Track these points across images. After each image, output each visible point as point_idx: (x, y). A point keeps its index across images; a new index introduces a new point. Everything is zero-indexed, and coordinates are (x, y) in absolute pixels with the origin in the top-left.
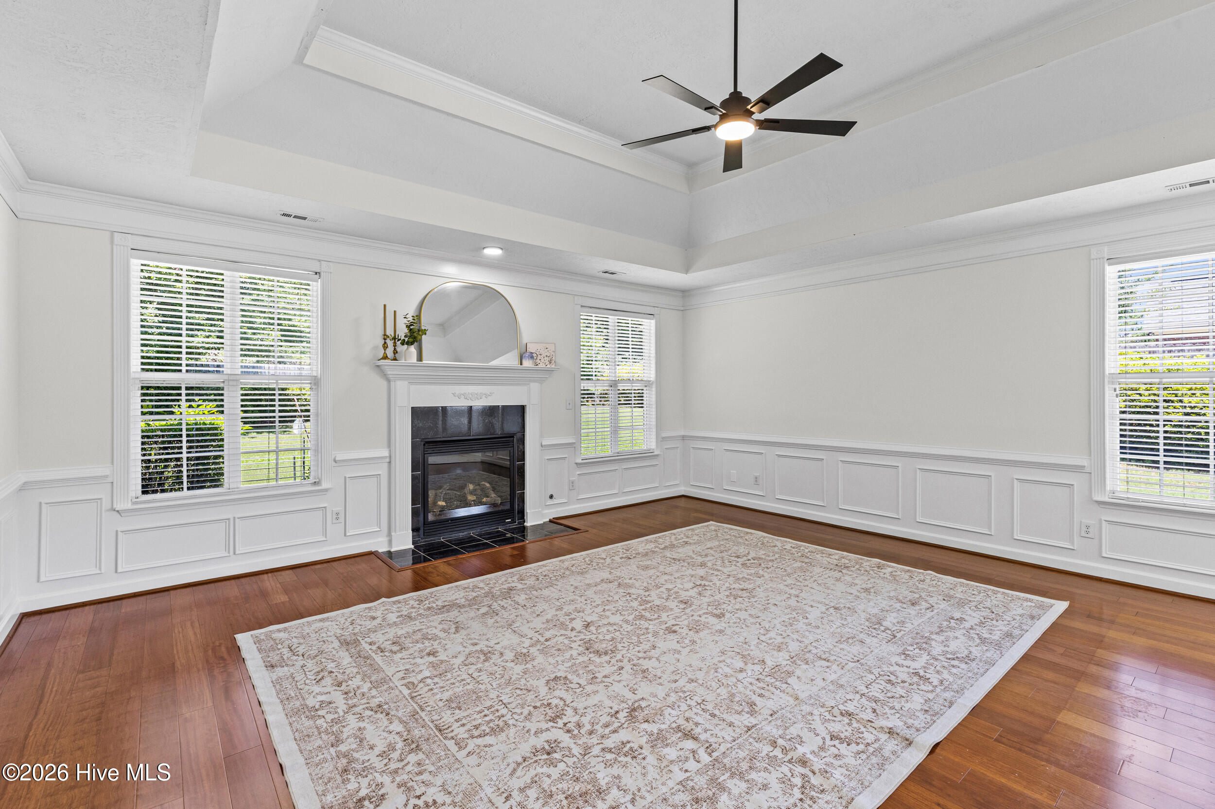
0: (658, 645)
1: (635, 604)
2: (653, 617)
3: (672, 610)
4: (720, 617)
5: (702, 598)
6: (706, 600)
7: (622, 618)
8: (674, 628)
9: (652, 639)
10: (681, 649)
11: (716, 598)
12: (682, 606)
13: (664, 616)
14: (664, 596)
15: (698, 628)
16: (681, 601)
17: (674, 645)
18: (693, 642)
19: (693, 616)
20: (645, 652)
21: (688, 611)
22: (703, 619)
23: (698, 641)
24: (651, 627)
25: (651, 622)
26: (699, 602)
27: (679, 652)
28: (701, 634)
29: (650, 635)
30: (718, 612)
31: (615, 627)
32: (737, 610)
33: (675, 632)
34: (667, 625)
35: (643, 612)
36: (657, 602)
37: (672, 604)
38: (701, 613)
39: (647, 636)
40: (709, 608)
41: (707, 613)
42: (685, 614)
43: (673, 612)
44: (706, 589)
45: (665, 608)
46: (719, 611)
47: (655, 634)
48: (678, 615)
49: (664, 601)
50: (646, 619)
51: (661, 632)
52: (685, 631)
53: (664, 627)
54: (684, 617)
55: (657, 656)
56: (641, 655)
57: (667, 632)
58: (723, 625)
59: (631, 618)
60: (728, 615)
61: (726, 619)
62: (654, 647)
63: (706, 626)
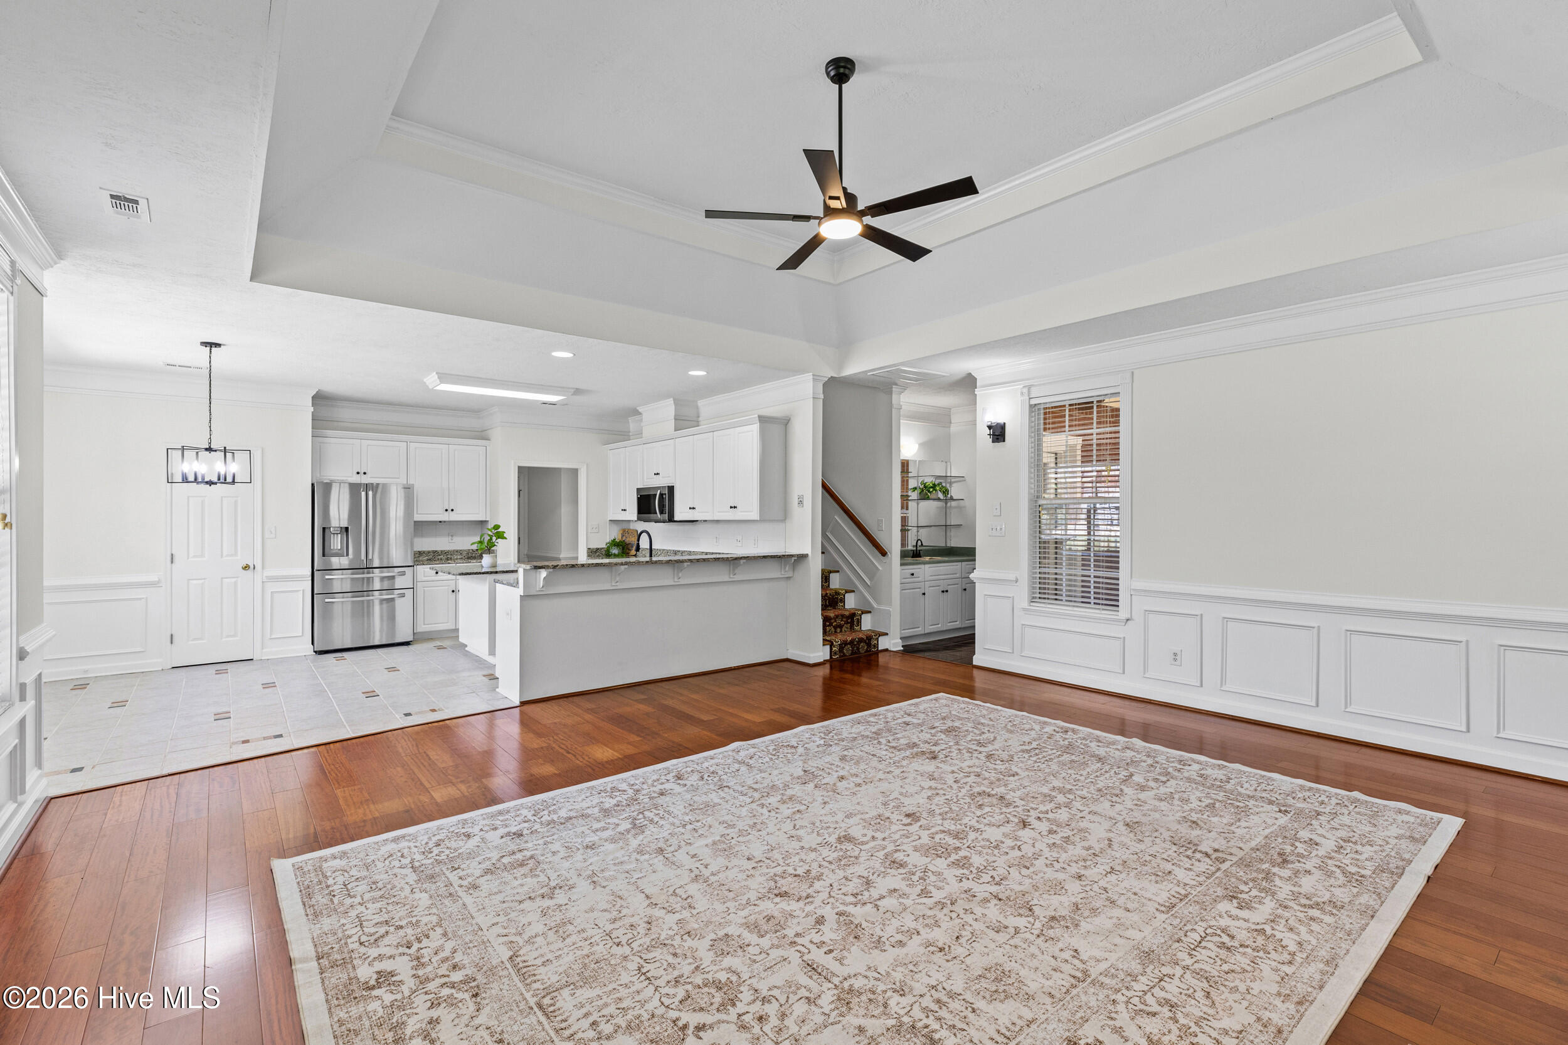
0: (927, 801)
1: (977, 861)
2: (942, 836)
3: (916, 850)
4: (845, 837)
5: (866, 875)
6: (860, 870)
7: (985, 836)
8: (909, 820)
9: (933, 807)
10: (900, 797)
11: (841, 874)
12: (899, 856)
13: (925, 839)
14: (933, 878)
15: (879, 820)
16: (901, 865)
17: (907, 801)
18: (885, 804)
19: (884, 839)
20: (938, 794)
21: (891, 847)
22: (870, 833)
23: (879, 805)
24: (940, 822)
25: (942, 828)
26: (871, 863)
27: (901, 794)
28: (874, 813)
29: (938, 812)
30: (848, 846)
31: (986, 821)
32: (815, 850)
33: (908, 815)
34: (919, 824)
35: (958, 845)
36: (941, 864)
37: (916, 860)
38: (872, 844)
39: (942, 811)
40: (856, 854)
41: (863, 843)
42: (895, 841)
43: (914, 844)
44: (855, 895)
45: (926, 851)
46: (844, 847)
47: (931, 812)
48: (906, 840)
49: (931, 867)
50: (948, 832)
51: (925, 815)
52: (894, 817)
53: (923, 822)
54: (896, 837)
55: (924, 791)
56: (941, 792)
57: (918, 815)
58: (843, 825)
59: (972, 835)
60: (832, 839)
61: (838, 832)
62: (929, 798)
63: (868, 824)
